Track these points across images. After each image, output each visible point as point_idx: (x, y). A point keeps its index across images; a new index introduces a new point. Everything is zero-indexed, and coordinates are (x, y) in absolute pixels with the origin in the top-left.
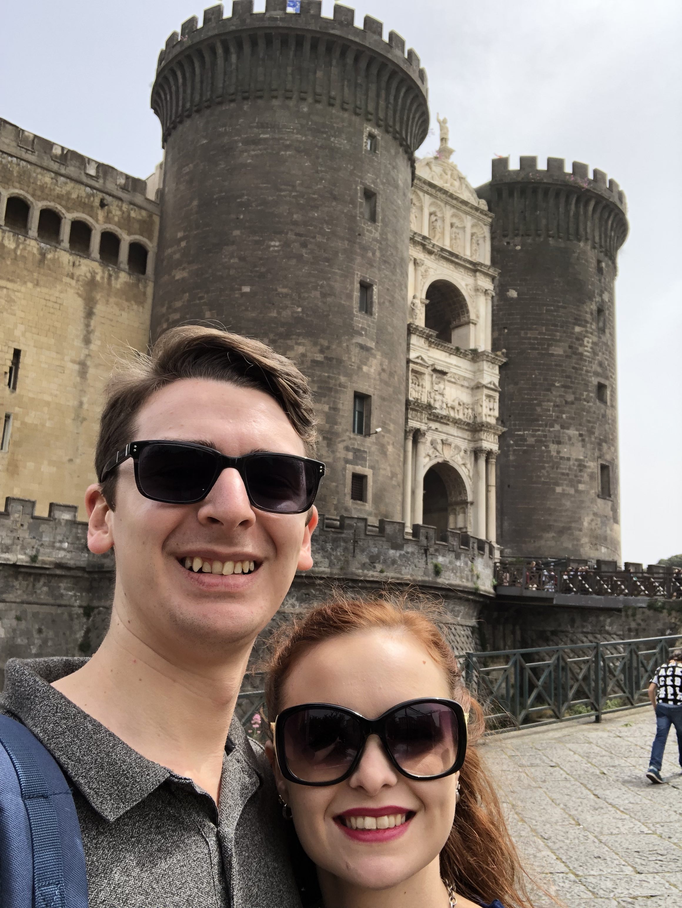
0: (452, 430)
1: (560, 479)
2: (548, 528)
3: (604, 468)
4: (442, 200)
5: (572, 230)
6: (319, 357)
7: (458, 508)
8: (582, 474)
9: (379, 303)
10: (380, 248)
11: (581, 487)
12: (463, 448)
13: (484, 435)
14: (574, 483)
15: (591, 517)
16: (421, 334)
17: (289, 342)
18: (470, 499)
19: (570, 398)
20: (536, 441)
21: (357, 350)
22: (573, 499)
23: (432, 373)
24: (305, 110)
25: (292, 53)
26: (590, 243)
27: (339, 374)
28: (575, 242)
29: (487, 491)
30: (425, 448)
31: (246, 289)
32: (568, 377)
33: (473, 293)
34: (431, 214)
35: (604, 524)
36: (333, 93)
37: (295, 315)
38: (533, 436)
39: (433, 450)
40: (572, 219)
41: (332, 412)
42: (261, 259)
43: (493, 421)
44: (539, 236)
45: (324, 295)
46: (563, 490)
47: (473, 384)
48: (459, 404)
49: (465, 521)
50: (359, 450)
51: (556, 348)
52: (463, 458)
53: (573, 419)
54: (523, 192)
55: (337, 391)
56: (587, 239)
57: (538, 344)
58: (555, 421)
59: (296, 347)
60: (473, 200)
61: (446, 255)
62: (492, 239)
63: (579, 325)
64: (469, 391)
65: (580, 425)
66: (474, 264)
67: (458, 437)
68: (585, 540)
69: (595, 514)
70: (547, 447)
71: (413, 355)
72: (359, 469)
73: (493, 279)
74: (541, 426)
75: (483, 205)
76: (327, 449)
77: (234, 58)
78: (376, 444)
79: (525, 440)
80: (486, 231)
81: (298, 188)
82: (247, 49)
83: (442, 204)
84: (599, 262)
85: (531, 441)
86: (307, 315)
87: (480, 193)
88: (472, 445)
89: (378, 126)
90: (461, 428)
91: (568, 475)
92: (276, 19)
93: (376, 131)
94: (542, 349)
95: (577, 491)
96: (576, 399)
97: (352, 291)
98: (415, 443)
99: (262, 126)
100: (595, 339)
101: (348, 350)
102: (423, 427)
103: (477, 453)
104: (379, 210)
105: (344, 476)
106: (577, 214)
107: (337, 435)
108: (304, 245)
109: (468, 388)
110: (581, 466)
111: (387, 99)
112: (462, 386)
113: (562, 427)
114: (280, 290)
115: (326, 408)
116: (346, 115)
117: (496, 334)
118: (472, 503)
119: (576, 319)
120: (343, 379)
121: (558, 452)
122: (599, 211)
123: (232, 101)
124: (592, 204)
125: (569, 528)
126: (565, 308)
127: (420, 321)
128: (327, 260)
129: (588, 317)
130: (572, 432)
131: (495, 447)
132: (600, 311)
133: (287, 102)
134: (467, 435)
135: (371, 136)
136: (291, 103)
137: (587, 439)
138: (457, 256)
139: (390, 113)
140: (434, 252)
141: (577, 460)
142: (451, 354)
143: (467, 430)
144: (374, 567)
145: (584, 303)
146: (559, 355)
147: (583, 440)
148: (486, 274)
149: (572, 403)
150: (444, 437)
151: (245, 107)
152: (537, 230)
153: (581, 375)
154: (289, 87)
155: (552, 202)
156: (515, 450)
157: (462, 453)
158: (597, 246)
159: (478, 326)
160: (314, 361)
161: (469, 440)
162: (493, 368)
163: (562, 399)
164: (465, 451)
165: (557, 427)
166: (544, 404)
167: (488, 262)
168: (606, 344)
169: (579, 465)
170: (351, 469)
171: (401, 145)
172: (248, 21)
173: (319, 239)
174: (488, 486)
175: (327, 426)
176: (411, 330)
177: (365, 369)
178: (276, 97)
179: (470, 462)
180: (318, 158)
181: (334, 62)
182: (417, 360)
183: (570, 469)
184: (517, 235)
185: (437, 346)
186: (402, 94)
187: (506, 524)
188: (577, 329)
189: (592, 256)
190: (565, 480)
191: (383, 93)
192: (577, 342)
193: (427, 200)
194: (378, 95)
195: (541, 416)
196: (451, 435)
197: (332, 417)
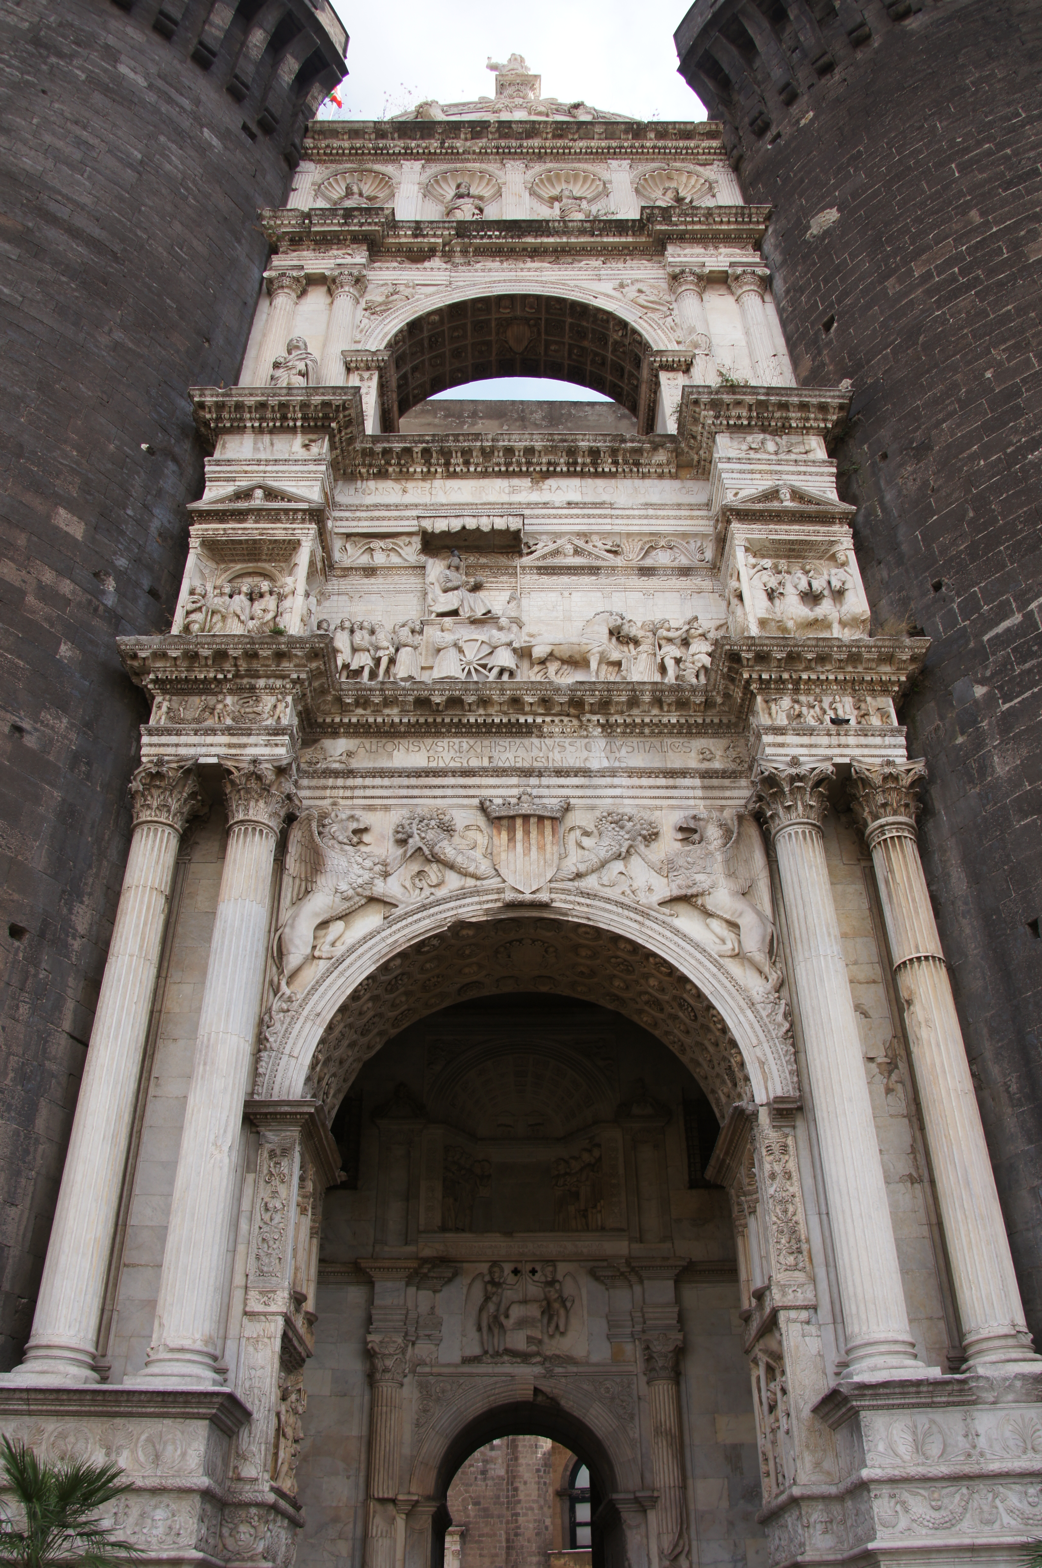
0: (568, 749)
16: (275, 419)
33: (656, 296)
39: (416, 868)
52: (668, 868)
66: (637, 228)
67: (613, 773)
73: (754, 242)
83: (491, 166)
90: (632, 729)
102: (256, 751)
103: (760, 813)
112: (646, 572)
118: (786, 1112)
142: (546, 475)
148: (710, 239)
150: (503, 791)
156: (1006, 722)
157: (668, 845)
162: (794, 447)
182: (242, 505)
184: (795, 101)
193: (412, 170)
196: (559, 773)
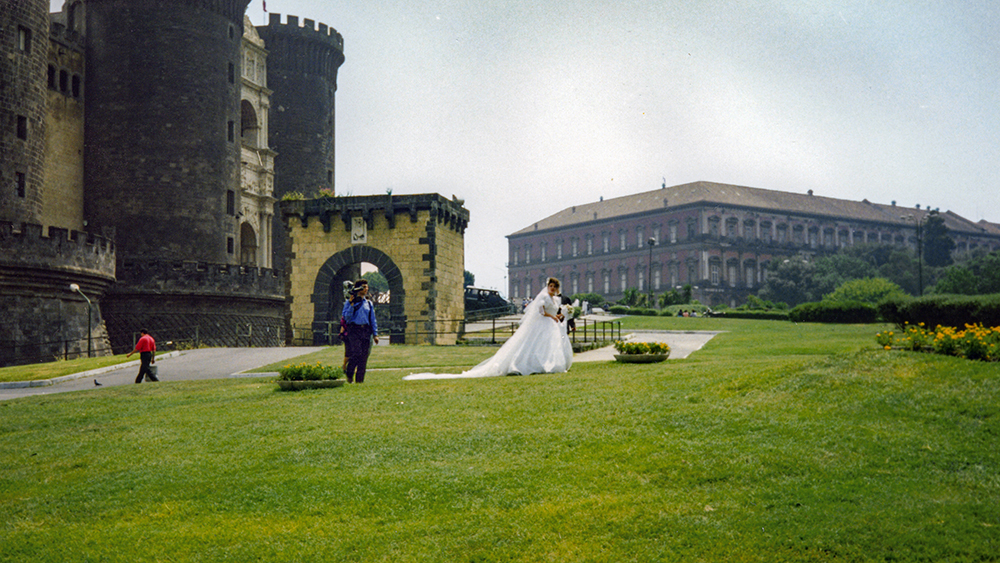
0: (250, 201)
5: (317, 69)
6: (211, 170)
7: (249, 250)
10: (235, 99)
12: (254, 212)
13: (266, 205)
17: (196, 160)
18: (258, 245)
21: (228, 165)
27: (221, 180)
28: (318, 77)
29: (268, 240)
31: (169, 125)
32: (313, 167)
33: (259, 108)
40: (317, 61)
41: (218, 202)
42: (177, 107)
43: (271, 195)
44: (298, 71)
47: (259, 170)
48: (253, 184)
49: (253, 258)
50: (230, 224)
51: (307, 148)
52: (255, 219)
54: (289, 40)
55: (220, 190)
56: (324, 74)
57: (297, 144)
59: (199, 164)
60: (258, 41)
62: (268, 68)
63: (321, 133)
64: (258, 175)
66: (259, 88)
72: (230, 235)
73: (269, 97)
75: (260, 43)
76: (216, 224)
78: (236, 219)
80: (264, 63)
84: (329, 88)
86: (205, 144)
88: (260, 211)
89: (234, 21)
90: (254, 199)
93: (233, 25)
94: (299, 148)
96: (318, 181)
97: (225, 128)
99: (174, 20)
100: (326, 141)
101: (224, 165)
103: (261, 215)
104: (234, 74)
105: (224, 239)
106: (320, 58)
107: (221, 215)
108: (201, 100)
109: (257, 173)
112: (254, 172)
114: (189, 128)
115: (215, 200)
116: (219, 16)
117: (270, 135)
118: (258, 247)
119: (318, 129)
120: (222, 183)
124: (328, 52)
126: (312, 121)
128: (213, 110)
129: (324, 127)
131: (272, 212)
133: (188, 6)
134: (257, 204)
135: (231, 28)
136: (190, 7)
143: (257, 201)
145: (324, 117)
146: (309, 153)
148: (266, 94)
152: (296, 67)
153: (322, 165)
155: (306, 49)
157: (255, 216)
159: (261, 130)
160: (208, 172)
161: (258, 208)
162: (271, 160)
164: (256, 214)
167: (266, 85)
170: (227, 234)
173: (209, 96)
174: (268, 236)
175: (216, 210)
177: (231, 175)
179: (259, 221)
184: (284, 68)
188: (319, 136)
192: (319, 145)
196: (250, 205)
197: (218, 205)
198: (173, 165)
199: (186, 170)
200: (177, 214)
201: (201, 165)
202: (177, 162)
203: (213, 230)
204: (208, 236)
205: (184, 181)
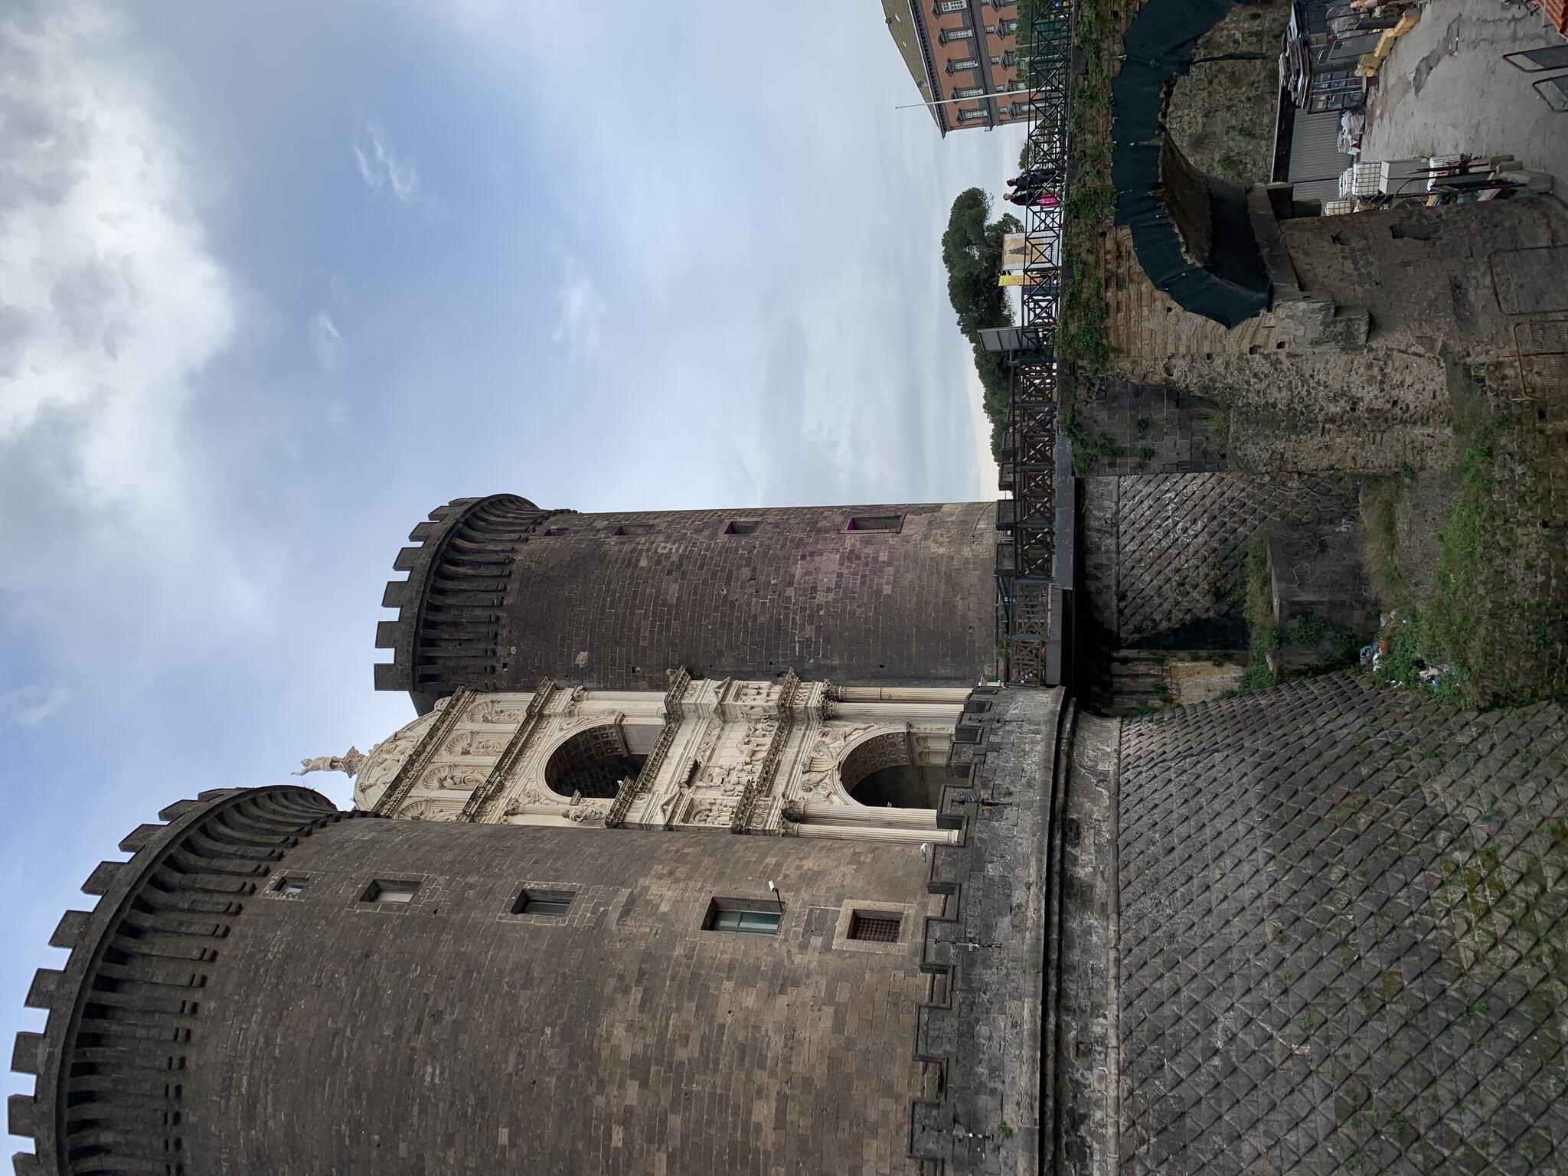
0: (788, 756)
1: (871, 587)
2: (949, 606)
3: (854, 525)
4: (423, 768)
5: (495, 571)
6: (636, 994)
7: (919, 750)
8: (863, 555)
9: (556, 879)
10: (464, 876)
11: (883, 557)
12: (818, 738)
13: (800, 704)
14: (878, 567)
15: (930, 543)
16: (627, 804)
17: (605, 1054)
18: (903, 729)
19: (746, 572)
20: (812, 623)
21: (629, 922)
22: (902, 569)
23: (694, 787)
24: (213, 1005)
25: (115, 1028)
26: (517, 546)
27: (670, 958)
28: (514, 567)
29: (890, 700)
30: (815, 803)
31: (504, 1136)
32: (714, 575)
33: (575, 719)
34: (442, 787)
35: (941, 524)
36: (196, 953)
37: (557, 1040)
38: (802, 629)
39: (819, 788)
40: (481, 571)
41: (736, 973)
42: (452, 1103)
43: (778, 689)
44: (498, 618)
45: (528, 982)
46: (888, 583)
47: (717, 722)
48: (748, 743)
49: (939, 737)
50: (808, 923)
51: (670, 592)
52: (835, 739)
53: (778, 569)
54: (430, 643)
55: (700, 964)
56: (513, 550)
57: (661, 620)
58: (779, 596)
59: (614, 1041)
60: (432, 719)
61: (508, 762)
62: (496, 689)
63: (638, 561)
64: (728, 727)
65: (788, 558)
66: (529, 716)
67: (800, 747)
68: (966, 552)
69: (926, 537)
70: (820, 607)
71: (660, 820)
72: (842, 925)
73: (557, 688)
74: (787, 615)
75: (441, 704)
76: (803, 987)
77: (106, 1138)
78: (797, 892)
79: (809, 640)
80: (482, 699)
81: (340, 1024)
82: (93, 1111)
83: (430, 767)
84: (549, 533)
85: (810, 631)
86: (560, 1016)
87: (424, 708)
88: (815, 724)
89: (267, 872)
90: (786, 741)
91: (864, 576)
92: (51, 1055)
93: (275, 878)
94: (670, 614)
95: (889, 563)
96: (747, 565)
97: (527, 928)
98: (804, 819)
99: (227, 1086)
100: (661, 538)
101: (630, 939)
102: (780, 804)
103: (827, 717)
104: (401, 876)
105: (853, 955)
106: (472, 563)
107: (777, 966)
108: (437, 1017)
109: (722, 729)
110: (852, 556)
111: (229, 856)
112: (719, 738)
113: (790, 584)
114: (510, 1069)
115: (728, 985)
116: (236, 930)
117: (643, 684)
118: (910, 726)
119: (628, 566)
120: (678, 952)
121: (829, 590)
122: (474, 534)
123: (178, 1144)
124: (460, 542)
125: (948, 575)
126: (610, 581)
127: (603, 805)
128: (468, 973)
129: (627, 548)
130: (798, 570)
131: (819, 687)
132: (621, 532)
133: (194, 1039)
134: (797, 733)
135: (280, 886)
136: (198, 1032)
137: (810, 549)
138: (512, 744)
139: (251, 851)
140: (500, 782)
141: (841, 564)
142: (666, 755)
143: (790, 731)
144: (1019, 906)
145: (605, 554)
146: (681, 590)
147: (812, 554)
148: (548, 699)
149: (754, 569)
150: (799, 769)
151: (192, 1119)
152: (490, 622)
153: (712, 558)
154: (169, 1035)
155: (450, 600)
156: (825, 656)
157: (827, 740)
158: (524, 535)
159: (627, 712)
160: (642, 1007)
161: (806, 729)
162: (694, 689)
163: (748, 584)
164: (824, 734)
165: (790, 592)
166: (753, 612)
167: (530, 696)
168: (670, 523)
169: (850, 559)
170: (840, 942)
171: (309, 834)
172: (44, 1107)
173: (429, 988)
174: (881, 699)
175: (761, 984)
176: (617, 823)
177: (664, 908)
178: (183, 1060)
179: (840, 727)
180: (295, 985)
181: (145, 950)
182: (668, 814)
183: (855, 574)
184: (494, 652)
185: (651, 778)
186: (228, 831)
187: (943, 672)
188: (643, 563)
189: (537, 543)
190: (872, 580)
191: (216, 863)
192: (664, 563)
193: (418, 793)
194: (219, 872)
195: (771, 617)
196: (797, 756)
197: (744, 974)
198: (617, 1137)
199: (633, 1092)
200: (769, 1138)
201: (619, 1031)
202: (608, 1119)
203: (819, 1004)
204: (839, 1025)
205: (665, 1102)
